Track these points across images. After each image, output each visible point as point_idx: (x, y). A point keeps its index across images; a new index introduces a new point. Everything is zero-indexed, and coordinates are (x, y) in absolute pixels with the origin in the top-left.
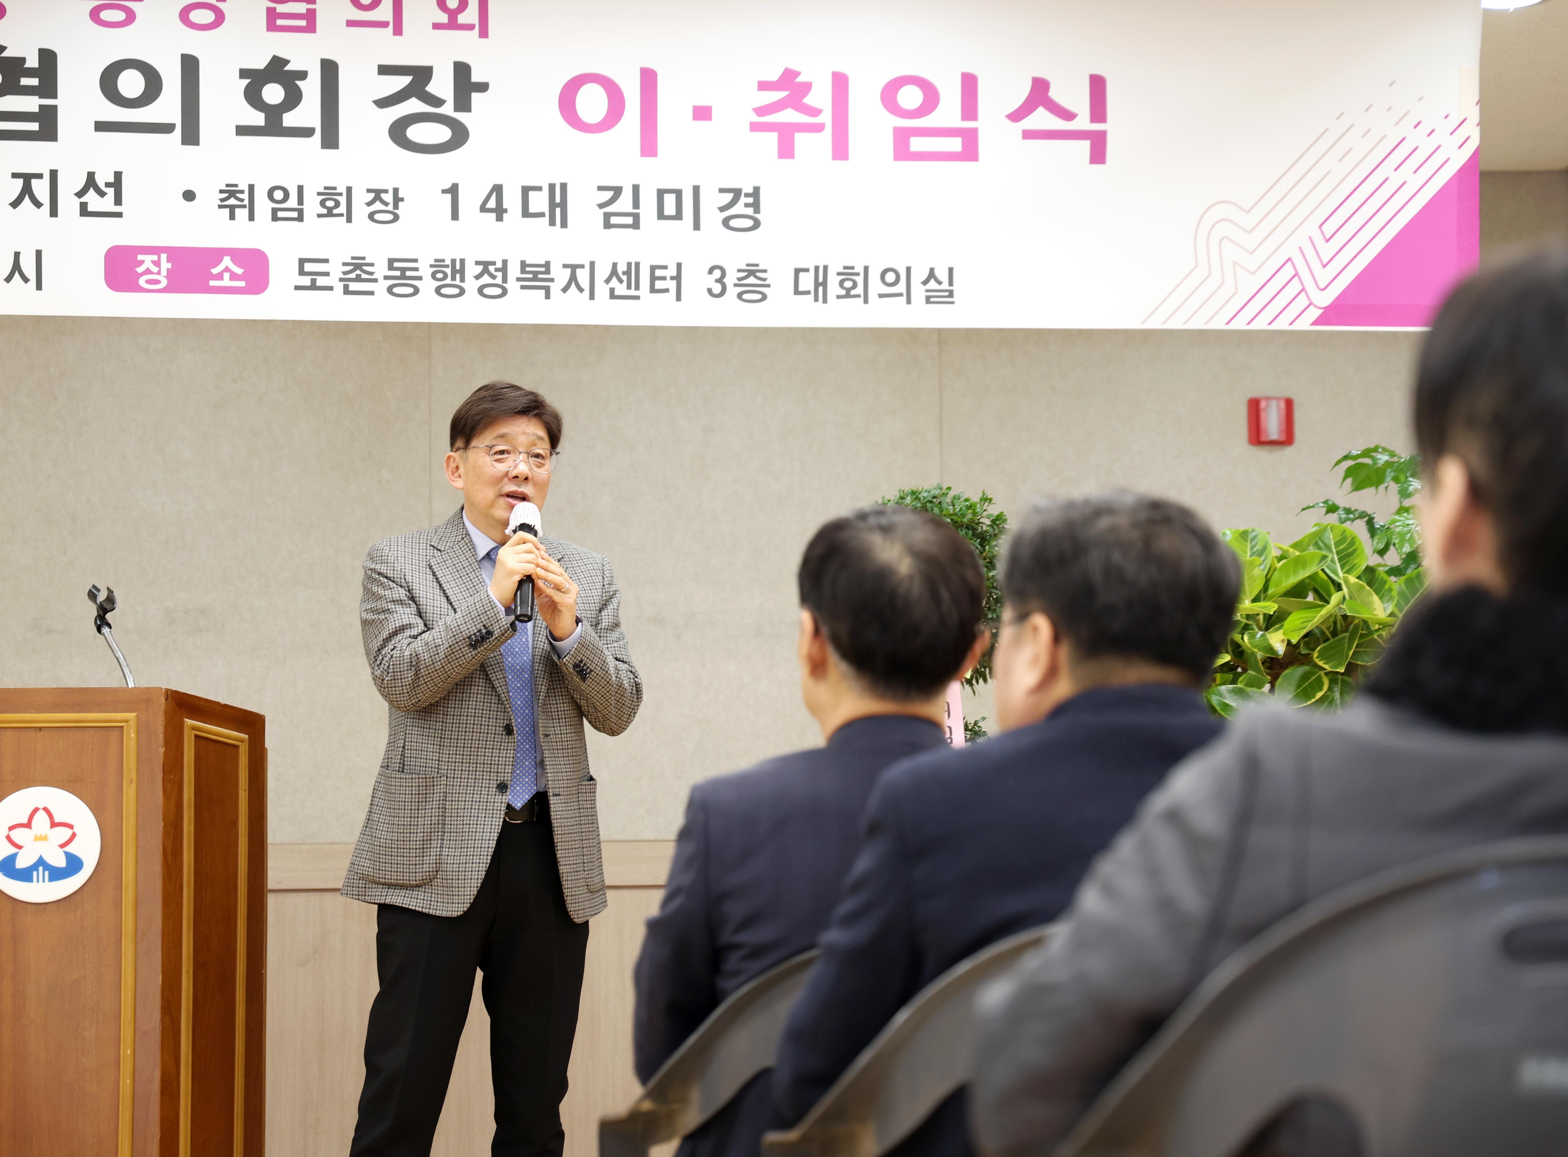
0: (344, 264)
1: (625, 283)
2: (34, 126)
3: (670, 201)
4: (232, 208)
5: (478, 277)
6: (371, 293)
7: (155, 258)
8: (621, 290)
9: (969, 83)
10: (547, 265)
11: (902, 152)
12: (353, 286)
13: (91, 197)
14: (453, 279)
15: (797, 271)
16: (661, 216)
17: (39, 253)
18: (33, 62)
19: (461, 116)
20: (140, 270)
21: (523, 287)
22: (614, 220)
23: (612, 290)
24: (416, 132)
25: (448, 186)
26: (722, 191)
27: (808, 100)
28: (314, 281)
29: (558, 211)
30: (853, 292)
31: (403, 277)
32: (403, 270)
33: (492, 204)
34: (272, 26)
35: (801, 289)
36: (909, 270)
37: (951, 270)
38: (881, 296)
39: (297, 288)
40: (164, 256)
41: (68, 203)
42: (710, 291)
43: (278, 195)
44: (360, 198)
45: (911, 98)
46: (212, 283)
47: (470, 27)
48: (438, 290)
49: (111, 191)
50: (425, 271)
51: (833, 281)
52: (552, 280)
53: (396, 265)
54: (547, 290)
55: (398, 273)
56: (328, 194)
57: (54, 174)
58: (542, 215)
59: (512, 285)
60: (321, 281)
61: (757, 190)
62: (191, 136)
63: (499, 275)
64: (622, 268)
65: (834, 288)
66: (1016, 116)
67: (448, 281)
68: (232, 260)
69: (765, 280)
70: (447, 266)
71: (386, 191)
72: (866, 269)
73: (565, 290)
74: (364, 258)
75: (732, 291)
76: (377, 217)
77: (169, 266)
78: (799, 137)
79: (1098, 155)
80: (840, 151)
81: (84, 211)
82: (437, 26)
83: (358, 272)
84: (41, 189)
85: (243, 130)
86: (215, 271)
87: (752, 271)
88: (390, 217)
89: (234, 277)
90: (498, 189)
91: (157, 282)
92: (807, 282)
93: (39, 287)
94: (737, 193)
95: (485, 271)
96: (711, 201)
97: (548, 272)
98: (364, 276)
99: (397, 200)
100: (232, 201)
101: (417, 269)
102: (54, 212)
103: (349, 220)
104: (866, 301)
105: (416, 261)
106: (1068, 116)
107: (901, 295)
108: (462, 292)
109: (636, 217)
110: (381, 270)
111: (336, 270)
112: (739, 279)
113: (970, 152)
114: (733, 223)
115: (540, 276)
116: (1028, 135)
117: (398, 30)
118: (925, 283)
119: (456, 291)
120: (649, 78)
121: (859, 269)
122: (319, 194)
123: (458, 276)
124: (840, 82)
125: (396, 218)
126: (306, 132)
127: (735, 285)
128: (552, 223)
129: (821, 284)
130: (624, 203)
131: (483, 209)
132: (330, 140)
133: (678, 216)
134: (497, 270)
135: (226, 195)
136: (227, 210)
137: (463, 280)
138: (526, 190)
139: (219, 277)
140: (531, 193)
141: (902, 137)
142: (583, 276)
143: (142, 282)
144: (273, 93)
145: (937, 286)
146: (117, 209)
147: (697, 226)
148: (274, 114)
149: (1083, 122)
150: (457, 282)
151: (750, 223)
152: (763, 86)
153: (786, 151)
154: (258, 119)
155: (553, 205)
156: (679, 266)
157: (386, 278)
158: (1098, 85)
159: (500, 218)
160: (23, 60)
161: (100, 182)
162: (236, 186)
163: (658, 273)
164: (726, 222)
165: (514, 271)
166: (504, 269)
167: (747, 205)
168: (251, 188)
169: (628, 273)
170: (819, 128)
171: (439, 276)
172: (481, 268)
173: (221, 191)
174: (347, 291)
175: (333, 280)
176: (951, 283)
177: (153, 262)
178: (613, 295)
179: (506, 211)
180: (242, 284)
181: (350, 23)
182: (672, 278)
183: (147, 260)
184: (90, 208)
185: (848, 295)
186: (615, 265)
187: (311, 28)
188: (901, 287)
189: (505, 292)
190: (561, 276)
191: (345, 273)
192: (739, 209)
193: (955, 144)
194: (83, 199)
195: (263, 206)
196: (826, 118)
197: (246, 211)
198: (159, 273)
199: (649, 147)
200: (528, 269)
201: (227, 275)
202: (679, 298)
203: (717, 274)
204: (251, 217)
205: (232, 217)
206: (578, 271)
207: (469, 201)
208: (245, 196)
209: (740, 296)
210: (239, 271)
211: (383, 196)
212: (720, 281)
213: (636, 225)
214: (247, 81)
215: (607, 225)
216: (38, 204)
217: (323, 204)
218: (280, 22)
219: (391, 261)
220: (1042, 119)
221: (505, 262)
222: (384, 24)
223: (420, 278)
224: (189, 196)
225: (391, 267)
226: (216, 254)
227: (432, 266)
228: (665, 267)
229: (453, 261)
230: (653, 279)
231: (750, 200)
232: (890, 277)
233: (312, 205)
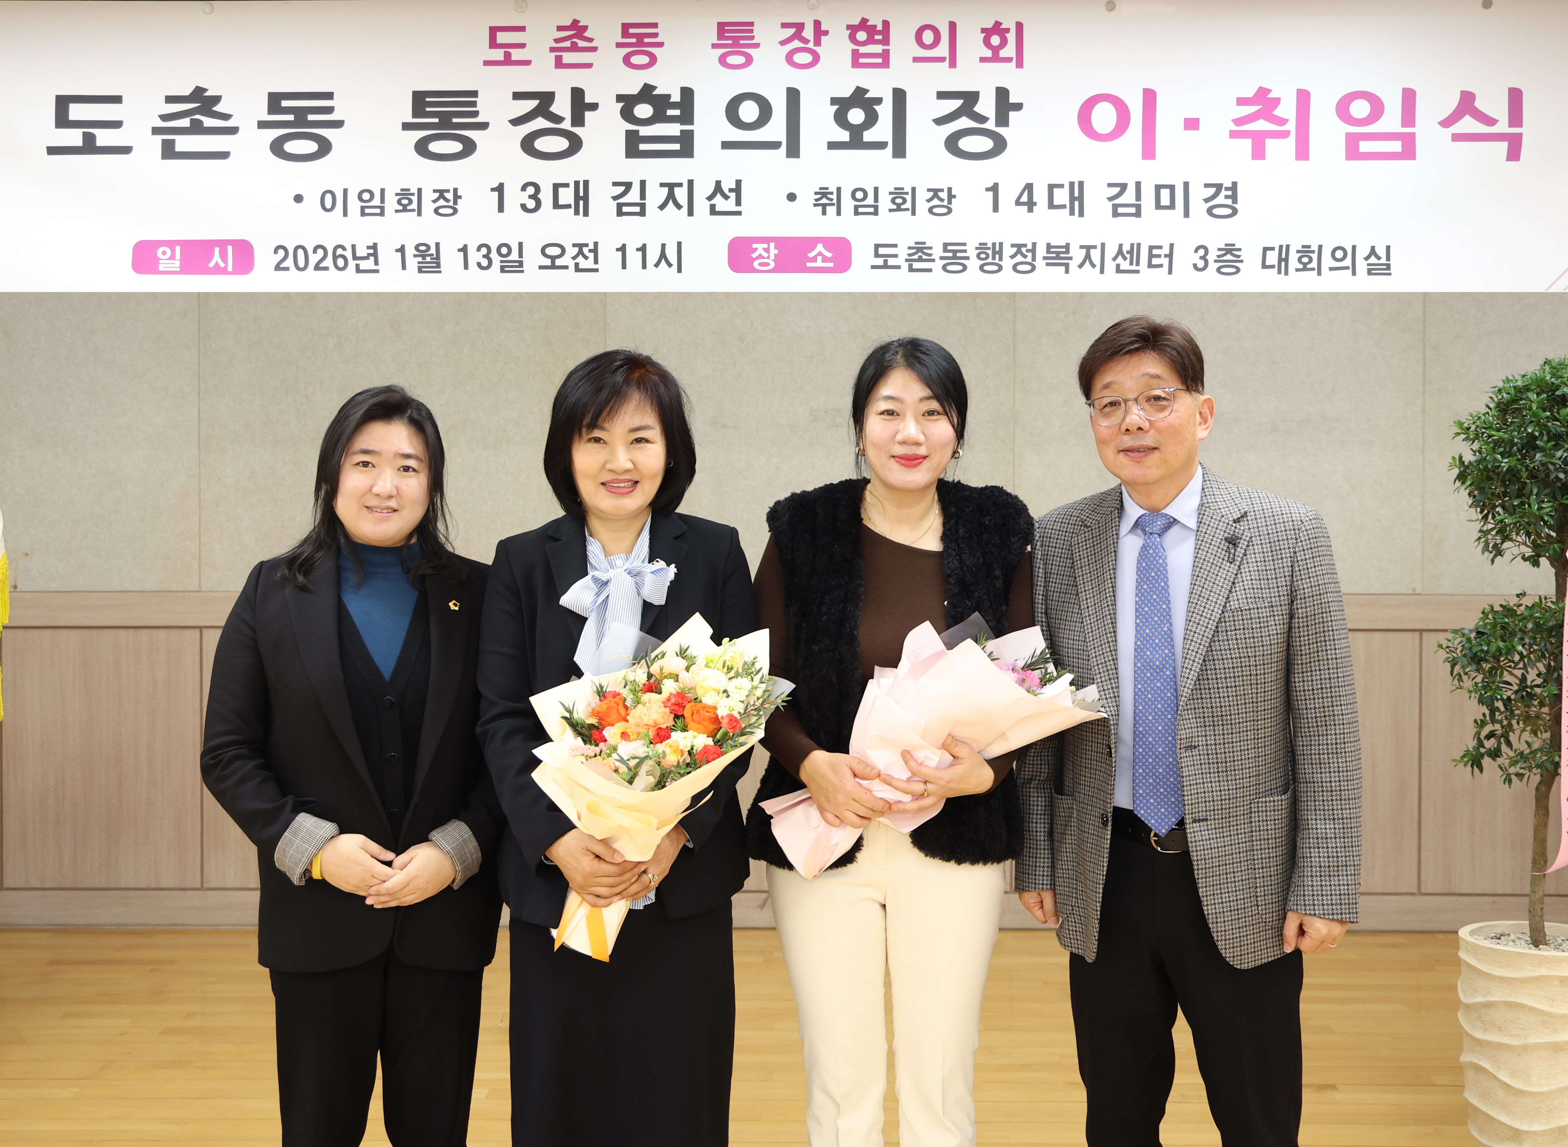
0: (910, 248)
1: (1128, 261)
2: (676, 147)
3: (1165, 194)
4: (824, 206)
5: (1012, 257)
6: (930, 270)
7: (766, 246)
8: (1125, 265)
9: (1409, 97)
10: (1067, 246)
11: (1353, 153)
12: (916, 265)
13: (718, 200)
14: (994, 258)
15: (1266, 249)
16: (1158, 206)
17: (679, 244)
18: (676, 97)
19: (1001, 130)
20: (754, 255)
21: (1048, 264)
22: (1121, 210)
23: (1118, 266)
24: (966, 144)
25: (990, 185)
26: (1207, 186)
27: (1277, 112)
28: (886, 262)
29: (1077, 203)
30: (1309, 266)
31: (955, 257)
32: (955, 252)
33: (1024, 199)
34: (856, 64)
35: (1267, 263)
36: (1354, 247)
37: (1388, 248)
38: (1331, 269)
39: (873, 267)
40: (772, 245)
41: (701, 205)
42: (1195, 266)
43: (859, 195)
44: (922, 196)
45: (1360, 109)
46: (809, 265)
47: (1009, 60)
48: (981, 268)
49: (733, 195)
50: (972, 252)
51: (1293, 257)
52: (1071, 258)
53: (949, 248)
54: (1067, 266)
55: (951, 255)
56: (898, 193)
57: (691, 183)
58: (1064, 207)
59: (1040, 263)
60: (891, 262)
61: (1235, 184)
62: (793, 151)
63: (1030, 255)
64: (1126, 248)
65: (1293, 263)
66: (1446, 123)
67: (990, 260)
68: (824, 247)
69: (1239, 256)
70: (989, 248)
71: (942, 190)
72: (1320, 247)
73: (1081, 266)
74: (924, 243)
75: (1213, 266)
76: (935, 210)
77: (776, 252)
78: (1269, 142)
79: (1514, 154)
80: (1302, 152)
81: (713, 211)
82: (983, 60)
83: (920, 254)
84: (681, 194)
85: (832, 146)
86: (811, 255)
87: (1230, 249)
88: (945, 210)
89: (825, 259)
90: (1029, 187)
91: (767, 264)
92: (1272, 258)
93: (679, 270)
94: (1219, 187)
95: (1019, 252)
96: (1198, 194)
97: (1068, 252)
98: (924, 257)
99: (951, 197)
100: (824, 201)
101: (965, 251)
102: (691, 213)
103: (914, 213)
104: (1319, 273)
105: (964, 244)
106: (1491, 122)
107: (1347, 268)
108: (1000, 268)
109: (1138, 207)
110: (937, 252)
111: (903, 252)
112: (1219, 256)
113: (1409, 152)
114: (1216, 211)
115: (1061, 255)
116: (1457, 137)
117: (953, 64)
118: (1367, 258)
119: (996, 268)
120: (1150, 97)
121: (1315, 248)
122: (891, 193)
123: (997, 256)
124: (1303, 97)
125: (950, 211)
126: (882, 145)
127: (1216, 261)
128: (1072, 213)
129: (1283, 260)
130: (1129, 197)
131: (1018, 203)
132: (900, 151)
133: (1172, 206)
134: (1028, 251)
135: (819, 196)
136: (820, 208)
137: (1001, 259)
138: (1051, 187)
139: (814, 259)
140: (1055, 190)
141: (1352, 141)
142: (1095, 255)
143: (756, 264)
144: (856, 116)
145: (1376, 261)
146: (738, 209)
147: (1187, 214)
148: (856, 132)
149: (1503, 127)
150: (997, 261)
151: (1229, 211)
152: (1241, 101)
153: (1259, 153)
154: (844, 136)
155: (1072, 199)
156: (1172, 246)
157: (942, 258)
158: (1515, 97)
159: (1030, 210)
160: (669, 96)
161: (725, 190)
162: (827, 188)
163: (1155, 252)
164: (1210, 211)
165: (1041, 252)
166: (1033, 251)
167: (1227, 197)
168: (839, 190)
169: (1131, 252)
170: (1285, 134)
171: (983, 256)
172: (1015, 249)
173: (816, 193)
174: (911, 269)
175: (900, 261)
176: (1388, 258)
177: (764, 249)
178: (1118, 270)
179: (1035, 204)
180: (831, 265)
181: (916, 60)
182: (1166, 256)
183: (760, 247)
184: (718, 209)
185: (1305, 269)
186: (1121, 246)
187: (886, 64)
188: (1348, 262)
189: (1034, 268)
190: (1077, 255)
191: (909, 255)
192: (1220, 200)
193: (1396, 146)
194: (712, 202)
195: (848, 204)
196: (1291, 126)
197: (834, 208)
198: (768, 257)
199: (1149, 152)
200: (1052, 250)
201: (819, 258)
202: (1170, 272)
203: (1202, 252)
204: (839, 213)
205: (824, 213)
206: (1092, 251)
207: (1007, 197)
208: (834, 197)
209: (1218, 270)
210: (829, 255)
211: (940, 194)
212: (1204, 258)
213: (1138, 214)
214: (836, 107)
215: (1116, 214)
216: (679, 206)
217: (893, 201)
218: (861, 60)
219: (945, 245)
220: (1468, 125)
221: (1034, 244)
222: (942, 60)
223: (967, 258)
224: (792, 197)
225: (945, 250)
226: (812, 242)
227: (977, 248)
228: (1160, 247)
229: (994, 244)
230: (1151, 256)
231: (1230, 193)
232: (1339, 254)
233: (885, 202)
